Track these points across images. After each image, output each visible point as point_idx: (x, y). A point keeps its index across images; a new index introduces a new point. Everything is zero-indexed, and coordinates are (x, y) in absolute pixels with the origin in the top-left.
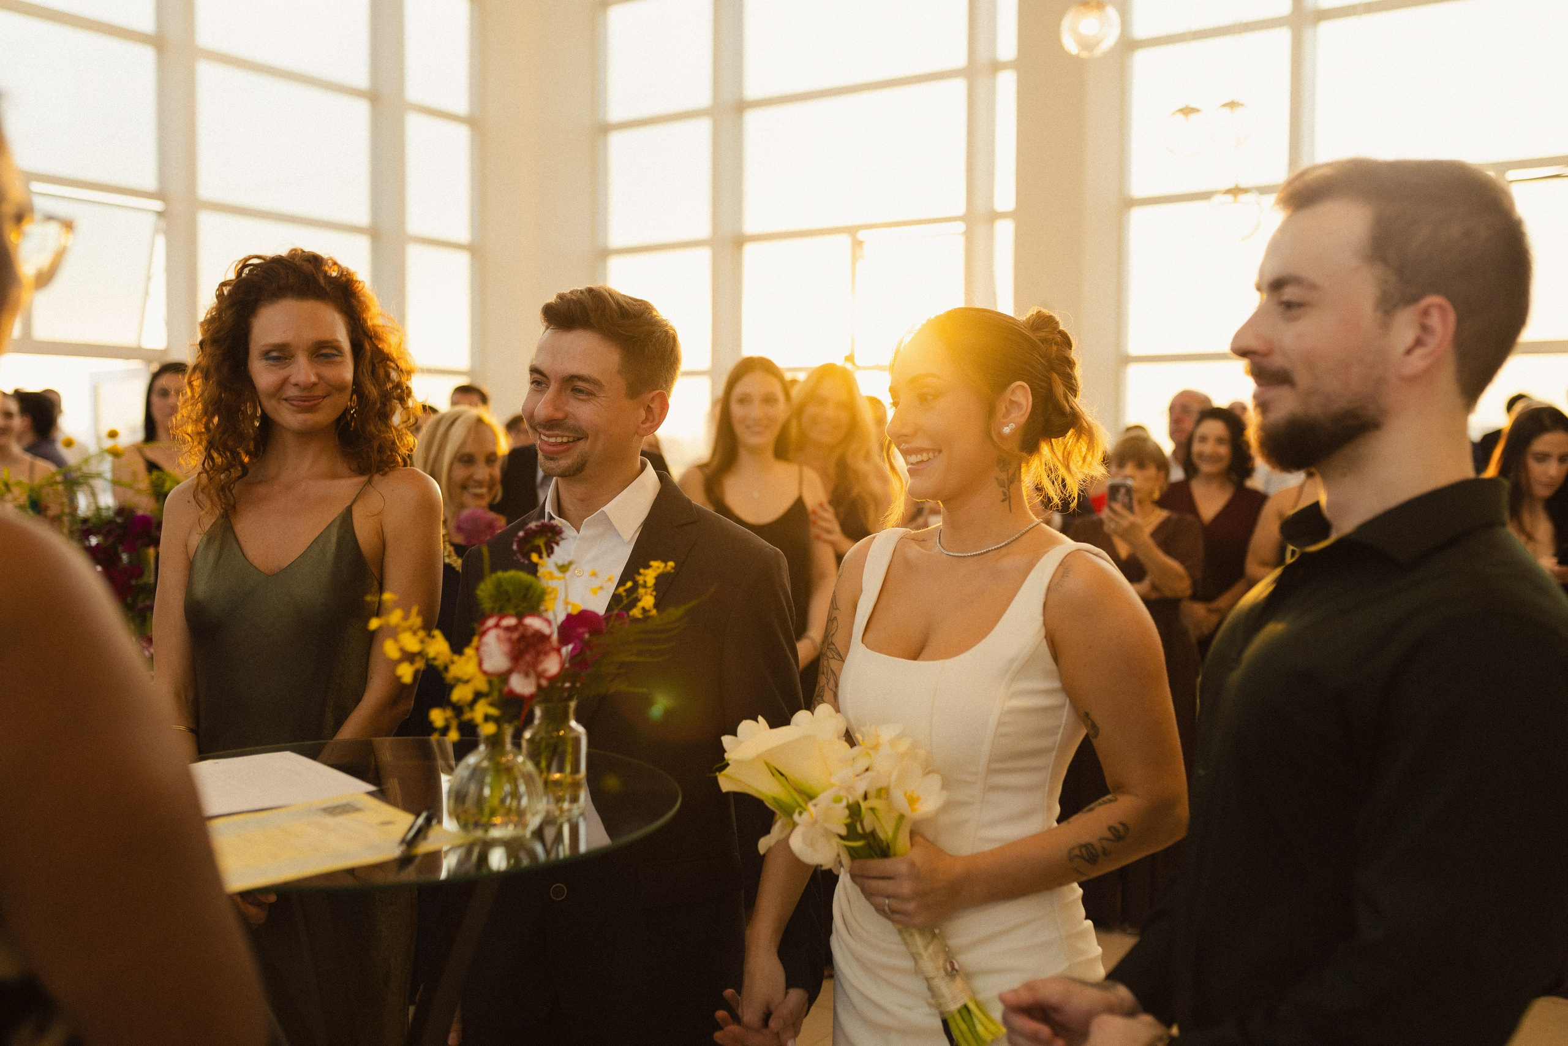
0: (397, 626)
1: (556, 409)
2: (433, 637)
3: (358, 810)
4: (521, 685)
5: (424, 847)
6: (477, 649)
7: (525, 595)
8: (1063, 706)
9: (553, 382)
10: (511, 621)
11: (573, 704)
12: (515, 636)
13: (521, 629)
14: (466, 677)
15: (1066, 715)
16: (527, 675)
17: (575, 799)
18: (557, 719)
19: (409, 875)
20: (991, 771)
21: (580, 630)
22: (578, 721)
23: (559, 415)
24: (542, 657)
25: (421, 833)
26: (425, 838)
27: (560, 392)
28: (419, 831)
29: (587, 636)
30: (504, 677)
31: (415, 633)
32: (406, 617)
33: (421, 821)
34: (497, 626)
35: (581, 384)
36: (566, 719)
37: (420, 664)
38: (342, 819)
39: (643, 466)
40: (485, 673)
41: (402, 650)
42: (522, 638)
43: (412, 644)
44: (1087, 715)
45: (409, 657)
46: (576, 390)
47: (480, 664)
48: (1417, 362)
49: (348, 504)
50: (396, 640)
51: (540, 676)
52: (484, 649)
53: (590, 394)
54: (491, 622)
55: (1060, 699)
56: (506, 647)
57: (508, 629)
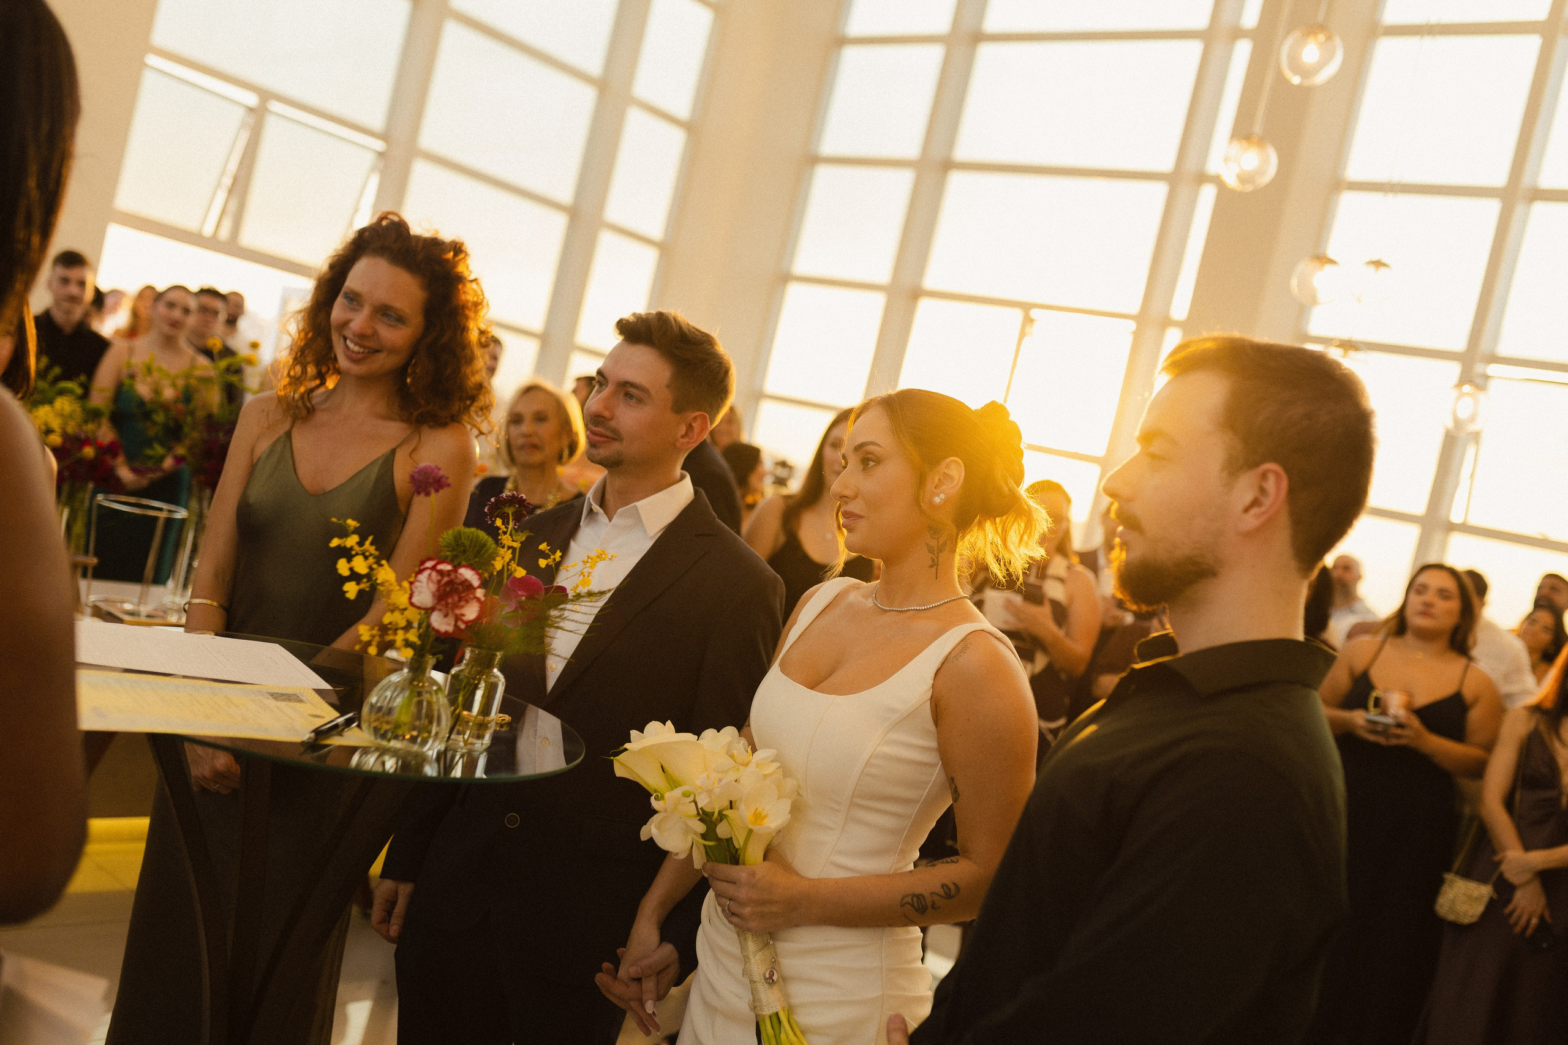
0: (352, 548)
1: (606, 408)
2: (382, 565)
3: (301, 701)
4: (440, 623)
5: (335, 741)
6: (411, 583)
7: (479, 552)
8: (935, 765)
9: (610, 385)
10: (447, 567)
11: (499, 655)
12: (446, 579)
13: (453, 576)
14: (402, 607)
15: (936, 774)
16: (446, 616)
17: (480, 737)
18: (484, 664)
19: (309, 759)
20: (853, 805)
21: (520, 593)
22: (501, 670)
23: (607, 414)
24: (462, 603)
25: (335, 729)
26: (340, 734)
27: (614, 394)
28: (336, 726)
29: (524, 598)
30: (429, 611)
31: (366, 558)
32: (361, 544)
33: (341, 720)
34: (433, 568)
35: (633, 391)
36: (490, 666)
37: (364, 585)
38: (282, 704)
39: (682, 478)
40: (412, 604)
41: (351, 569)
42: (451, 583)
43: (360, 565)
44: (952, 779)
45: (355, 576)
46: (628, 395)
47: (410, 598)
48: (1251, 521)
49: (394, 446)
50: (349, 560)
51: (458, 618)
52: (417, 584)
53: (640, 401)
54: (429, 564)
55: (933, 758)
56: (433, 587)
57: (441, 573)
